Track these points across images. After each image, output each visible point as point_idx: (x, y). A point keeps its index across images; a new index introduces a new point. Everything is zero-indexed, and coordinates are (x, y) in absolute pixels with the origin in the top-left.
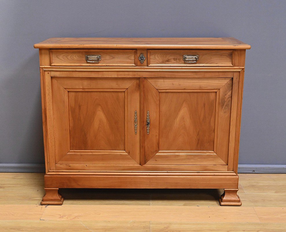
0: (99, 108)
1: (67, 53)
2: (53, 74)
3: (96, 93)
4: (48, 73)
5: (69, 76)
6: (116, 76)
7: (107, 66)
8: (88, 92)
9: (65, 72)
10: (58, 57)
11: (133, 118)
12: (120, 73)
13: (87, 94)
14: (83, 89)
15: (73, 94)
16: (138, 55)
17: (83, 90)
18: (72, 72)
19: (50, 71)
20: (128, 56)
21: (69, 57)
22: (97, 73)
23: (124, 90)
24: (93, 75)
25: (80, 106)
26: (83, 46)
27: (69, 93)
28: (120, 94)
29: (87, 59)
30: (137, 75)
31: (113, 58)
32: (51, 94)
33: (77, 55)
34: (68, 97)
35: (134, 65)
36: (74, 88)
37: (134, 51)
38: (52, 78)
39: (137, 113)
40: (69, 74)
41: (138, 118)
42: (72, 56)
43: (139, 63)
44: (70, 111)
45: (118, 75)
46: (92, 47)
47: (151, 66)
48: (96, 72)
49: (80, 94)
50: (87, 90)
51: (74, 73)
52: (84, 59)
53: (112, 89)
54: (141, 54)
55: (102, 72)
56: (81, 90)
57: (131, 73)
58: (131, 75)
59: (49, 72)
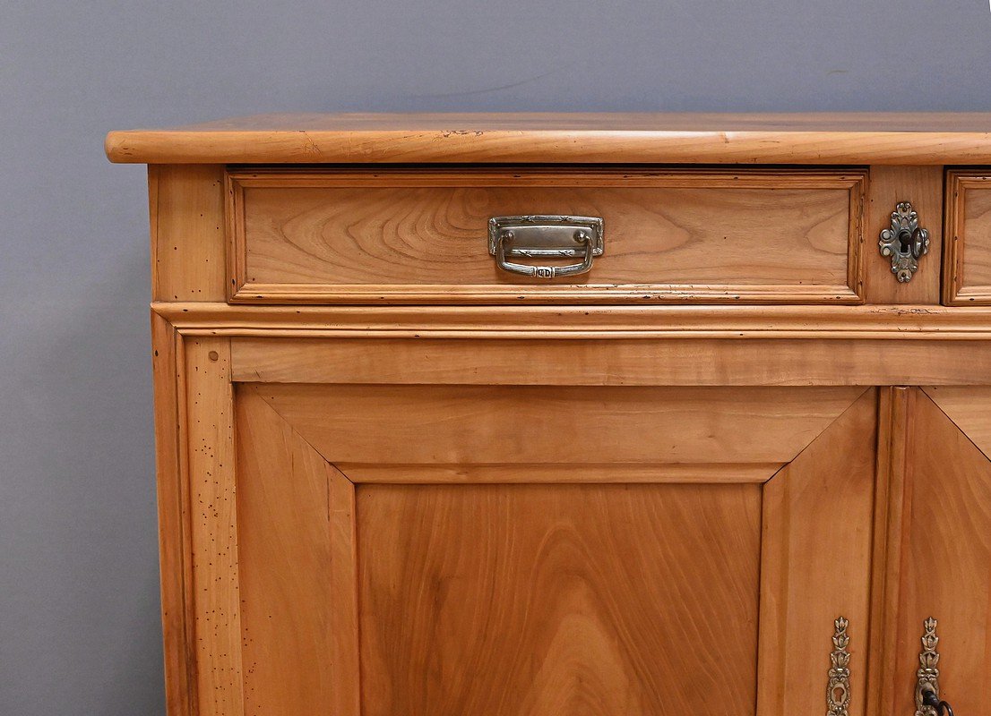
0: (579, 596)
1: (351, 195)
2: (250, 362)
3: (555, 497)
4: (214, 357)
5: (365, 377)
6: (709, 378)
7: (646, 301)
8: (496, 486)
9: (340, 351)
10: (287, 230)
11: (824, 666)
12: (741, 354)
13: (488, 498)
14: (465, 466)
15: (395, 500)
16: (876, 216)
17: (463, 478)
18: (385, 350)
19: (230, 339)
20: (805, 223)
21: (368, 234)
22: (575, 349)
23: (763, 475)
24: (542, 371)
25: (437, 586)
26: (478, 145)
27: (364, 494)
28: (727, 500)
29: (504, 248)
30: (866, 369)
31: (695, 237)
32: (230, 509)
33: (428, 216)
34: (357, 522)
35: (846, 293)
36: (397, 460)
37: (850, 181)
38: (239, 389)
39: (853, 630)
40: (365, 361)
41: (858, 666)
42: (390, 227)
43: (880, 280)
44: (368, 621)
45: (722, 368)
46: (542, 154)
47: (972, 303)
48: (560, 351)
49: (441, 500)
50: (489, 476)
51: (403, 353)
52: (480, 246)
53: (677, 465)
54: (904, 205)
55: (609, 349)
56: (450, 476)
57: (817, 354)
58: (818, 369)
59: (217, 347)
